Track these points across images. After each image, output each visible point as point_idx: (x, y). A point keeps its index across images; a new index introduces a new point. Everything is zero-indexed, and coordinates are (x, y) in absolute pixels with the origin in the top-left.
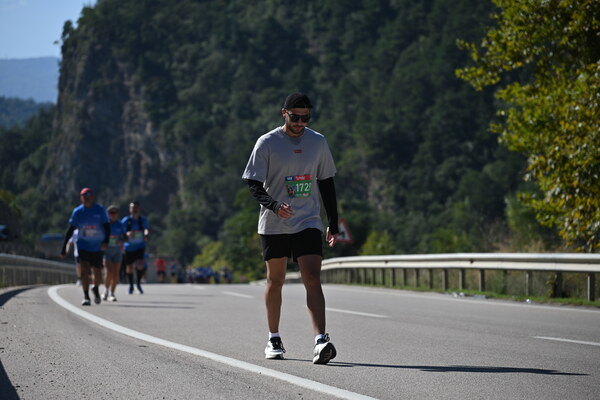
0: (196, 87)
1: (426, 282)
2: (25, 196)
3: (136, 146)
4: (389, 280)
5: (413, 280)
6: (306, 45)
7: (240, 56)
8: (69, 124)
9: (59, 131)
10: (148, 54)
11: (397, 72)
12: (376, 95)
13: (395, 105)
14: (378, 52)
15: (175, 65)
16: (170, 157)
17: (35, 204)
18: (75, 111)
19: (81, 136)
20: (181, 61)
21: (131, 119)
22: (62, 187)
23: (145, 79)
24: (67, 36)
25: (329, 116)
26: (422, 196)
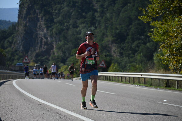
0: (60, 18)
1: (128, 81)
2: (7, 50)
3: (41, 36)
4: (117, 79)
5: (124, 80)
6: (93, 6)
7: (73, 9)
8: (21, 28)
9: (18, 31)
10: (45, 8)
11: (121, 14)
12: (114, 21)
13: (120, 25)
14: (115, 9)
15: (53, 11)
16: (51, 39)
17: (10, 52)
18: (23, 25)
19: (25, 32)
20: (55, 10)
21: (40, 27)
22: (19, 48)
23: (44, 15)
24: (21, 2)
25: (100, 28)
26: (128, 52)
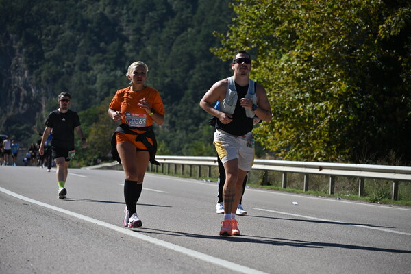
0: (56, 50)
1: (188, 173)
3: (18, 84)
4: (166, 170)
5: (180, 171)
6: (121, 30)
7: (82, 34)
10: (28, 30)
11: (174, 49)
12: (161, 61)
13: (172, 68)
14: (163, 36)
15: (43, 37)
16: (37, 91)
20: (47, 35)
23: (25, 45)
26: (185, 121)
